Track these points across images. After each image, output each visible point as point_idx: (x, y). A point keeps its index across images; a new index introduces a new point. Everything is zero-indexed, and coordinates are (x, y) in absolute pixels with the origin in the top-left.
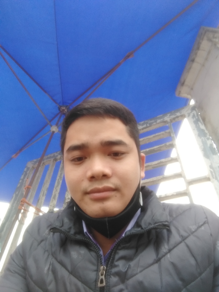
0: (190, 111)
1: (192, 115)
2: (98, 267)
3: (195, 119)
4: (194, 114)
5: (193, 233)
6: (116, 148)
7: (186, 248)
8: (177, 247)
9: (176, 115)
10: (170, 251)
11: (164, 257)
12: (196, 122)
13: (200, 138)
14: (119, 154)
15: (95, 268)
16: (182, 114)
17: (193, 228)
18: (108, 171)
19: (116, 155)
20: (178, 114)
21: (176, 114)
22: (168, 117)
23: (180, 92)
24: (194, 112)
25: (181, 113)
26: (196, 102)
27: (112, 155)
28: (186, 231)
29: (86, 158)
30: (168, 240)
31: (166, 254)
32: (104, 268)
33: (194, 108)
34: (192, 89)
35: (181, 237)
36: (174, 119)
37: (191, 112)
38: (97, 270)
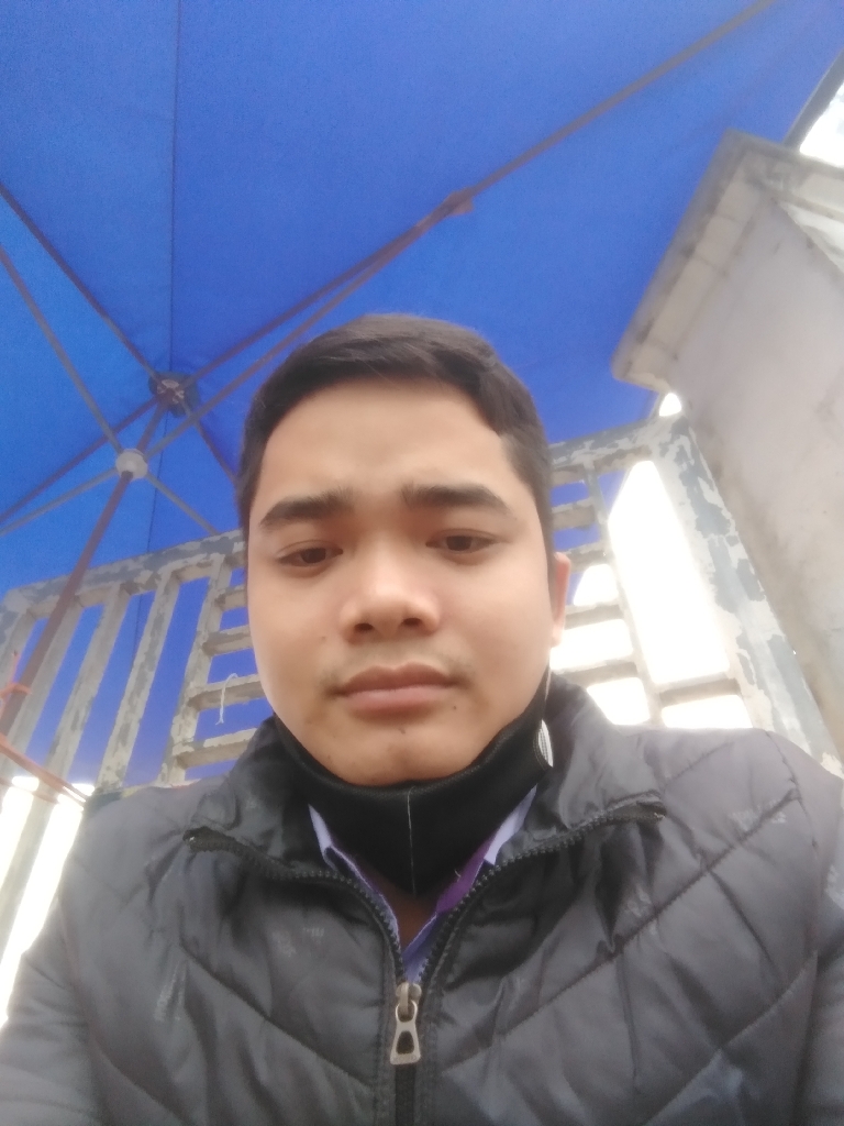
0: (667, 437)
1: (673, 450)
2: (383, 989)
3: (685, 466)
4: (682, 448)
5: (742, 837)
6: (463, 519)
7: (718, 898)
8: (684, 895)
9: (615, 446)
10: (657, 911)
11: (636, 937)
12: (690, 478)
13: (705, 536)
14: (473, 544)
15: (372, 993)
16: (639, 443)
17: (744, 819)
18: (424, 605)
19: (462, 547)
20: (624, 444)
21: (617, 442)
22: (585, 453)
23: (630, 363)
24: (684, 441)
25: (634, 442)
26: (689, 404)
27: (445, 544)
28: (716, 833)
29: (338, 552)
30: (651, 870)
31: (643, 923)
32: (412, 989)
33: (680, 427)
34: (675, 357)
35: (699, 856)
36: (609, 460)
37: (672, 442)
38: (384, 1002)
